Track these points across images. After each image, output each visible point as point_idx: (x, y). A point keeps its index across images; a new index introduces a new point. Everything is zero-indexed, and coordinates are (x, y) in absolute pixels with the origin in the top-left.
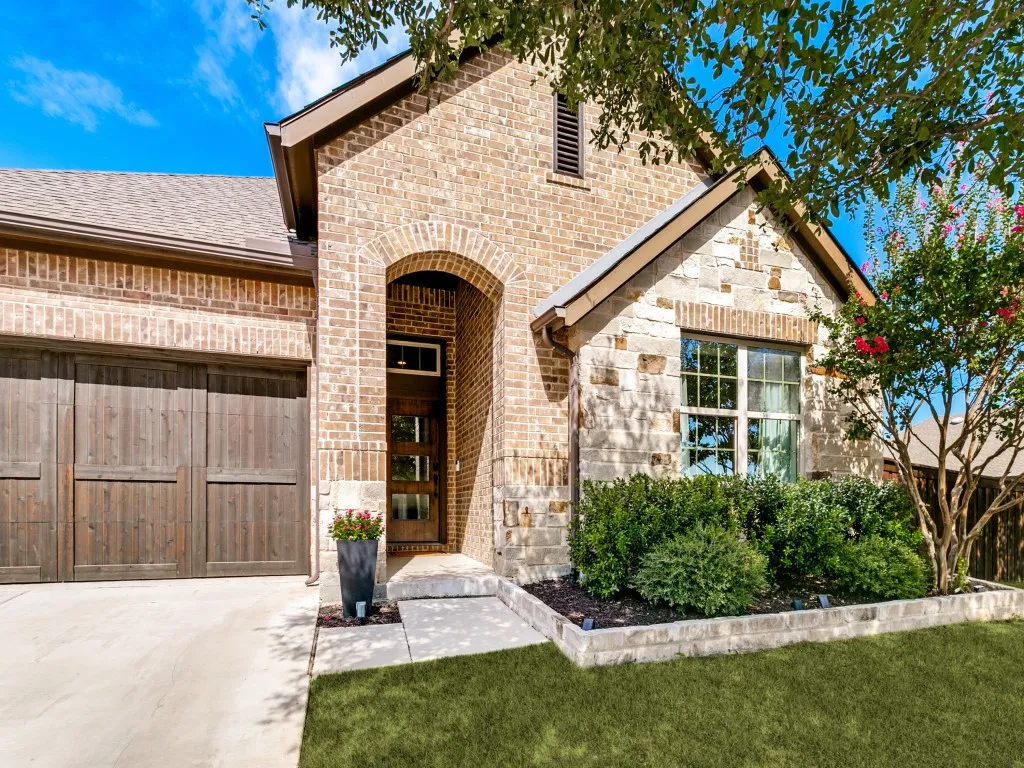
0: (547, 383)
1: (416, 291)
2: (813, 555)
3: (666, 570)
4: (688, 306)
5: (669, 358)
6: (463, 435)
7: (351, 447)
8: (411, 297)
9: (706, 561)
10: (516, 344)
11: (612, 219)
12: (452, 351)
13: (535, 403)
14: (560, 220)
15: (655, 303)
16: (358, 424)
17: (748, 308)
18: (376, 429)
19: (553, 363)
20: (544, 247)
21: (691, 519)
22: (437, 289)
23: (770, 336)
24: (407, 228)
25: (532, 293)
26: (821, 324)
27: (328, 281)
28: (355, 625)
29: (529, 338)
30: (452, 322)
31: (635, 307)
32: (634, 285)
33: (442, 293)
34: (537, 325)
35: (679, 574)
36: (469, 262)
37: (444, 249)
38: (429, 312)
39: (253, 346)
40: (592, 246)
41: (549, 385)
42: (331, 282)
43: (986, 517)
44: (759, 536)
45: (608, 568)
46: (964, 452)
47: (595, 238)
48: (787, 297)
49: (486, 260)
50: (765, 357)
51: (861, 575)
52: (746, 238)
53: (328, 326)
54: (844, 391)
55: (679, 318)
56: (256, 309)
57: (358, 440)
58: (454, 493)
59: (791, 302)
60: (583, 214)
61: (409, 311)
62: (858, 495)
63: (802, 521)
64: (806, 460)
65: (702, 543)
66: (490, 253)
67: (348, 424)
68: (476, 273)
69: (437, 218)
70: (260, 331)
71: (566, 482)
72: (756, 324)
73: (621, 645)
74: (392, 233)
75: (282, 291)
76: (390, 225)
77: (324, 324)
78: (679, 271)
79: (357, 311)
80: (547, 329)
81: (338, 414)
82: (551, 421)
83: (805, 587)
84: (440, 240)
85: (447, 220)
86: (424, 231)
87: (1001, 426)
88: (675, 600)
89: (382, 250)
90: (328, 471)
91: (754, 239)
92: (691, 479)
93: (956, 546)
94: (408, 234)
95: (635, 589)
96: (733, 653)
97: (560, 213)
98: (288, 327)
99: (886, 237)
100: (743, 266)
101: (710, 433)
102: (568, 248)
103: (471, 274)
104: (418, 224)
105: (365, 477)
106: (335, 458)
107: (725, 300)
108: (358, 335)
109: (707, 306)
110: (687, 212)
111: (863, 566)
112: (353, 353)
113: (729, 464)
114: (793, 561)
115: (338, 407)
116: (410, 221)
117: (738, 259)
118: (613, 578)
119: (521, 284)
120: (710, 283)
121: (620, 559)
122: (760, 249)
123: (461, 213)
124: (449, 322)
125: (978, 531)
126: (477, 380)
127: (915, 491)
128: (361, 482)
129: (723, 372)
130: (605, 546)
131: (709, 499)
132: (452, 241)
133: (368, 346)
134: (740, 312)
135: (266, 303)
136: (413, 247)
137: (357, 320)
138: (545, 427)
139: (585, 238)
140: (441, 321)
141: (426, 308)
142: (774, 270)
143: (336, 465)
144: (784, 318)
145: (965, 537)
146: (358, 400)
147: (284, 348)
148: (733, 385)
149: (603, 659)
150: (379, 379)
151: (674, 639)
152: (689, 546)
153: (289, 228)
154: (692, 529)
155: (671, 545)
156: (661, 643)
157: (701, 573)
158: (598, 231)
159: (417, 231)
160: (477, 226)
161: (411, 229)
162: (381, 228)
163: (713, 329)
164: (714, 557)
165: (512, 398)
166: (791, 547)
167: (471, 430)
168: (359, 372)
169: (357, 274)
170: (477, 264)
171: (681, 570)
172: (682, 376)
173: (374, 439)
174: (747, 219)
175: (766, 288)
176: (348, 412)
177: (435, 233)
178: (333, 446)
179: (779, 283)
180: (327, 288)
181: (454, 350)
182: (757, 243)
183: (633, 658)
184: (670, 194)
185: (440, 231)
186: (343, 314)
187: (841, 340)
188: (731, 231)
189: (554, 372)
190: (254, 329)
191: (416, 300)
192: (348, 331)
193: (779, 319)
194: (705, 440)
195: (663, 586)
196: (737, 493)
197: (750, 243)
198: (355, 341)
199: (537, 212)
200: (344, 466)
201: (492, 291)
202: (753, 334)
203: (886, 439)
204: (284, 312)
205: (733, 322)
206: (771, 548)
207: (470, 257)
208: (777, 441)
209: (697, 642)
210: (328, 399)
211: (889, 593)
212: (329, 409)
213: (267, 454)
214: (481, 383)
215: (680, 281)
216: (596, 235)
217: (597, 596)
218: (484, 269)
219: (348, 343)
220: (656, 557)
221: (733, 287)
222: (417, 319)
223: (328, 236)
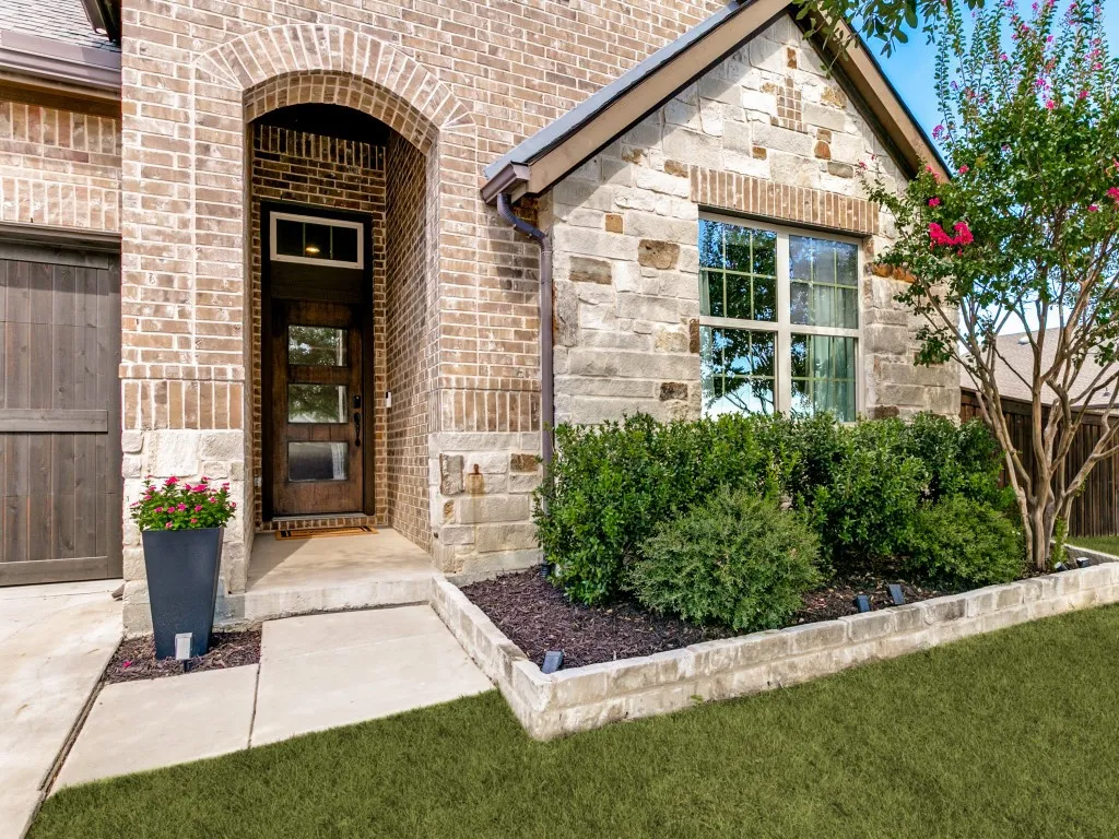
0: (505, 279)
1: (325, 142)
2: (880, 526)
3: (676, 564)
4: (708, 173)
5: (682, 247)
6: (395, 356)
7: (181, 375)
8: (317, 151)
9: (734, 549)
10: (458, 219)
11: (602, 46)
12: (380, 233)
13: (488, 307)
14: (524, 40)
15: (662, 168)
16: (193, 337)
17: (790, 182)
18: (226, 345)
19: (515, 250)
20: (501, 77)
21: (714, 481)
22: (357, 141)
23: (818, 222)
24: (279, 32)
25: (482, 145)
26: (885, 207)
27: (139, 105)
28: (173, 673)
29: (479, 210)
30: (381, 191)
31: (633, 171)
32: (633, 141)
33: (365, 149)
34: (490, 190)
35: (696, 570)
36: (385, 92)
37: (341, 69)
38: (344, 174)
39: (24, 210)
40: (572, 82)
41: (509, 283)
42: (144, 108)
43: (1088, 467)
44: (809, 499)
45: (592, 560)
46: (1059, 381)
47: (575, 70)
48: (839, 170)
49: (411, 91)
50: (812, 249)
51: (943, 553)
52: (784, 85)
53: (138, 177)
54: (914, 298)
55: (697, 190)
56: (29, 150)
57: (194, 363)
58: (385, 439)
59: (844, 177)
60: (558, 35)
61: (314, 172)
62: (934, 439)
63: (866, 479)
64: (867, 390)
65: (730, 520)
66: (417, 81)
67: (175, 337)
68: (396, 111)
69: (330, 21)
70: (38, 186)
71: (535, 426)
72: (800, 203)
73: (604, 694)
74: (254, 38)
75: (77, 125)
76: (249, 25)
77: (132, 174)
78: (693, 124)
79: (192, 156)
80: (504, 198)
81: (158, 322)
82: (512, 336)
83: (870, 570)
84: (335, 53)
85: (347, 25)
86: (308, 39)
87: (1101, 347)
88: (688, 611)
89: (235, 63)
90: (139, 415)
91: (796, 88)
92: (715, 419)
93: (1053, 503)
94: (281, 38)
95: (631, 592)
96: (774, 687)
97: (524, 31)
98: (89, 182)
99: (961, 94)
100: (781, 123)
101: (744, 354)
102: (536, 81)
103: (389, 113)
104: (298, 27)
105: (206, 424)
106: (152, 393)
107: (758, 169)
108: (193, 196)
109: (734, 174)
110: (704, 42)
111: (945, 540)
112: (184, 224)
113: (768, 395)
114: (855, 535)
115: (158, 310)
116: (285, 22)
117: (775, 114)
118: (599, 575)
119: (465, 130)
120: (738, 145)
121: (609, 545)
122: (803, 102)
123: (370, 17)
124: (375, 191)
125: (1079, 484)
126: (411, 273)
127: (1003, 433)
128: (199, 431)
129: (759, 270)
130: (586, 528)
131: (738, 450)
132: (355, 57)
133: (211, 213)
134: (778, 186)
135: (49, 141)
136: (289, 60)
137: (192, 171)
138: (503, 344)
139: (562, 69)
140: (364, 189)
141: (341, 169)
142: (822, 133)
143: (154, 405)
144: (836, 197)
145: (1063, 493)
146: (193, 299)
147: (83, 215)
148: (771, 286)
149: (574, 719)
150: (232, 266)
151: (688, 675)
152: (709, 524)
153: (95, 27)
154: (715, 495)
155: (683, 522)
156: (668, 684)
157: (726, 568)
158: (582, 61)
159: (295, 37)
160: (395, 38)
161: (287, 34)
162: (235, 27)
163: (743, 208)
164: (746, 542)
165: (452, 301)
166: (852, 517)
167: (404, 348)
168: (195, 255)
169: (192, 98)
170: (397, 97)
171: (696, 563)
172: (703, 272)
173: (222, 362)
174: (785, 59)
175: (813, 158)
176: (176, 318)
177: (327, 43)
178: (148, 374)
179: (828, 151)
180: (138, 116)
181: (384, 230)
182: (799, 94)
183: (624, 711)
184: (683, 18)
185: (334, 41)
186: (167, 160)
187: (909, 229)
188: (765, 74)
189: (516, 262)
190: (25, 182)
191: (325, 156)
192: (176, 187)
193: (829, 200)
194: (738, 363)
195: (672, 588)
196: (778, 440)
197: (790, 94)
198: (188, 205)
199: (489, 24)
200: (168, 406)
201: (422, 138)
202: (796, 217)
203: (968, 363)
204: (84, 158)
205: (770, 199)
206: (823, 518)
207: (384, 84)
208: (829, 364)
209: (720, 676)
210: (140, 296)
211: (978, 577)
212: (140, 312)
213: (55, 386)
214: (415, 278)
215: (697, 139)
216: (578, 66)
217: (578, 601)
218: (406, 104)
219: (175, 207)
220: (663, 542)
221: (769, 152)
222: (327, 184)
223: (138, 33)
